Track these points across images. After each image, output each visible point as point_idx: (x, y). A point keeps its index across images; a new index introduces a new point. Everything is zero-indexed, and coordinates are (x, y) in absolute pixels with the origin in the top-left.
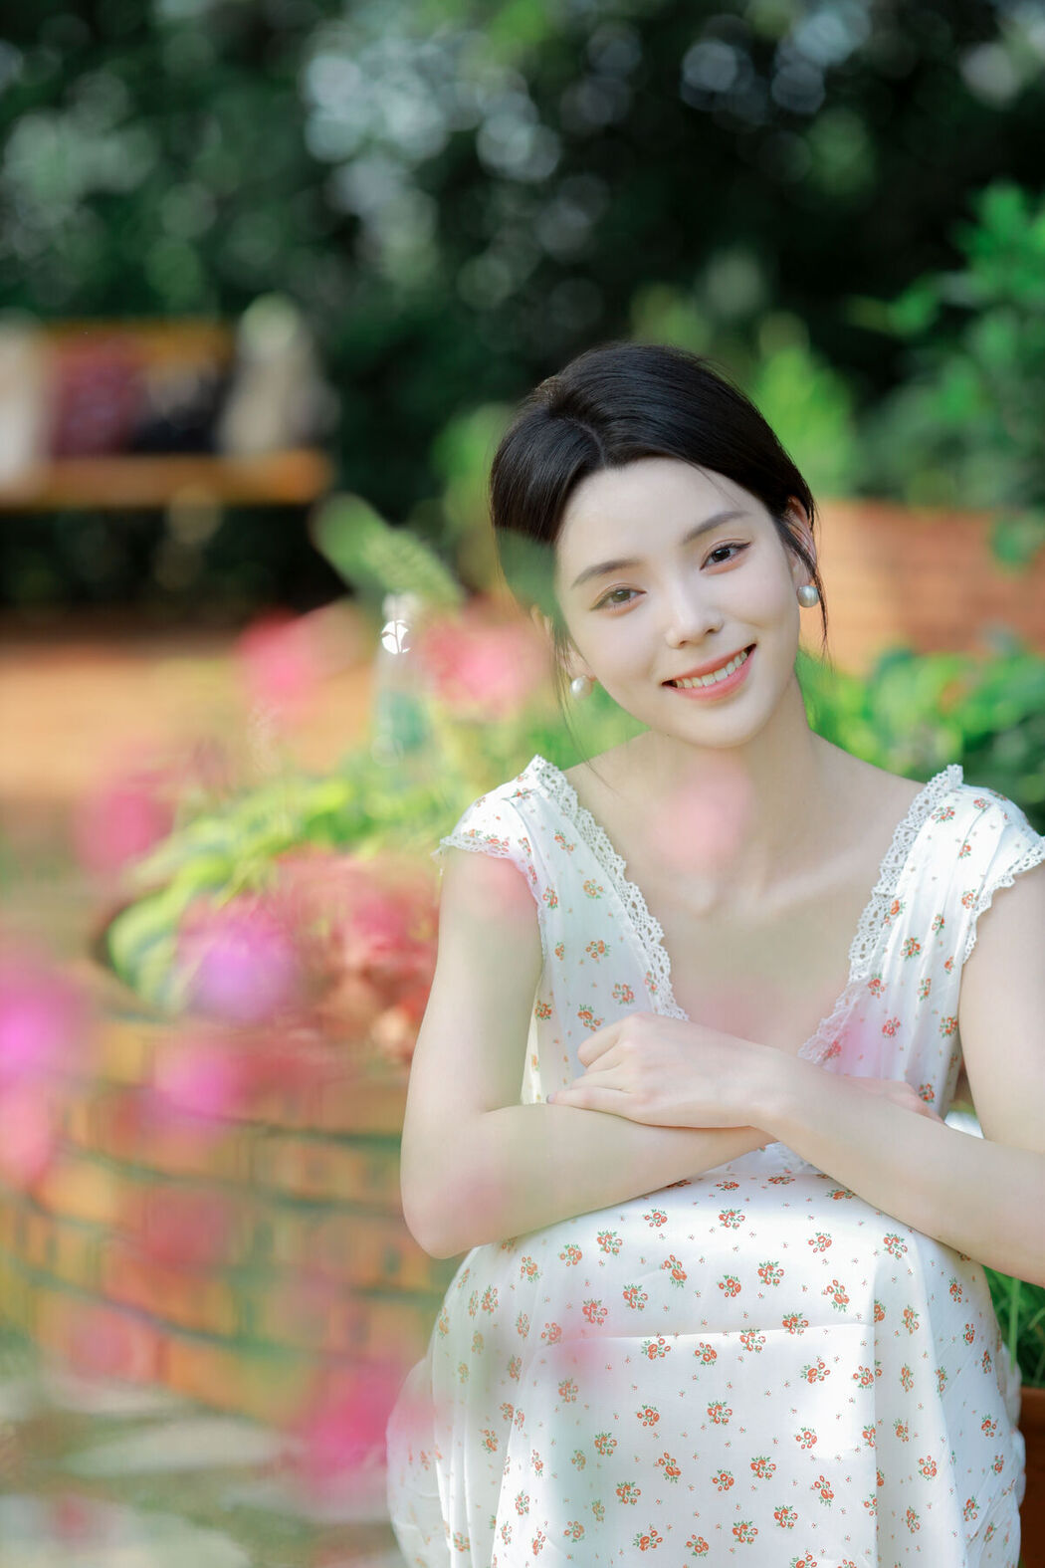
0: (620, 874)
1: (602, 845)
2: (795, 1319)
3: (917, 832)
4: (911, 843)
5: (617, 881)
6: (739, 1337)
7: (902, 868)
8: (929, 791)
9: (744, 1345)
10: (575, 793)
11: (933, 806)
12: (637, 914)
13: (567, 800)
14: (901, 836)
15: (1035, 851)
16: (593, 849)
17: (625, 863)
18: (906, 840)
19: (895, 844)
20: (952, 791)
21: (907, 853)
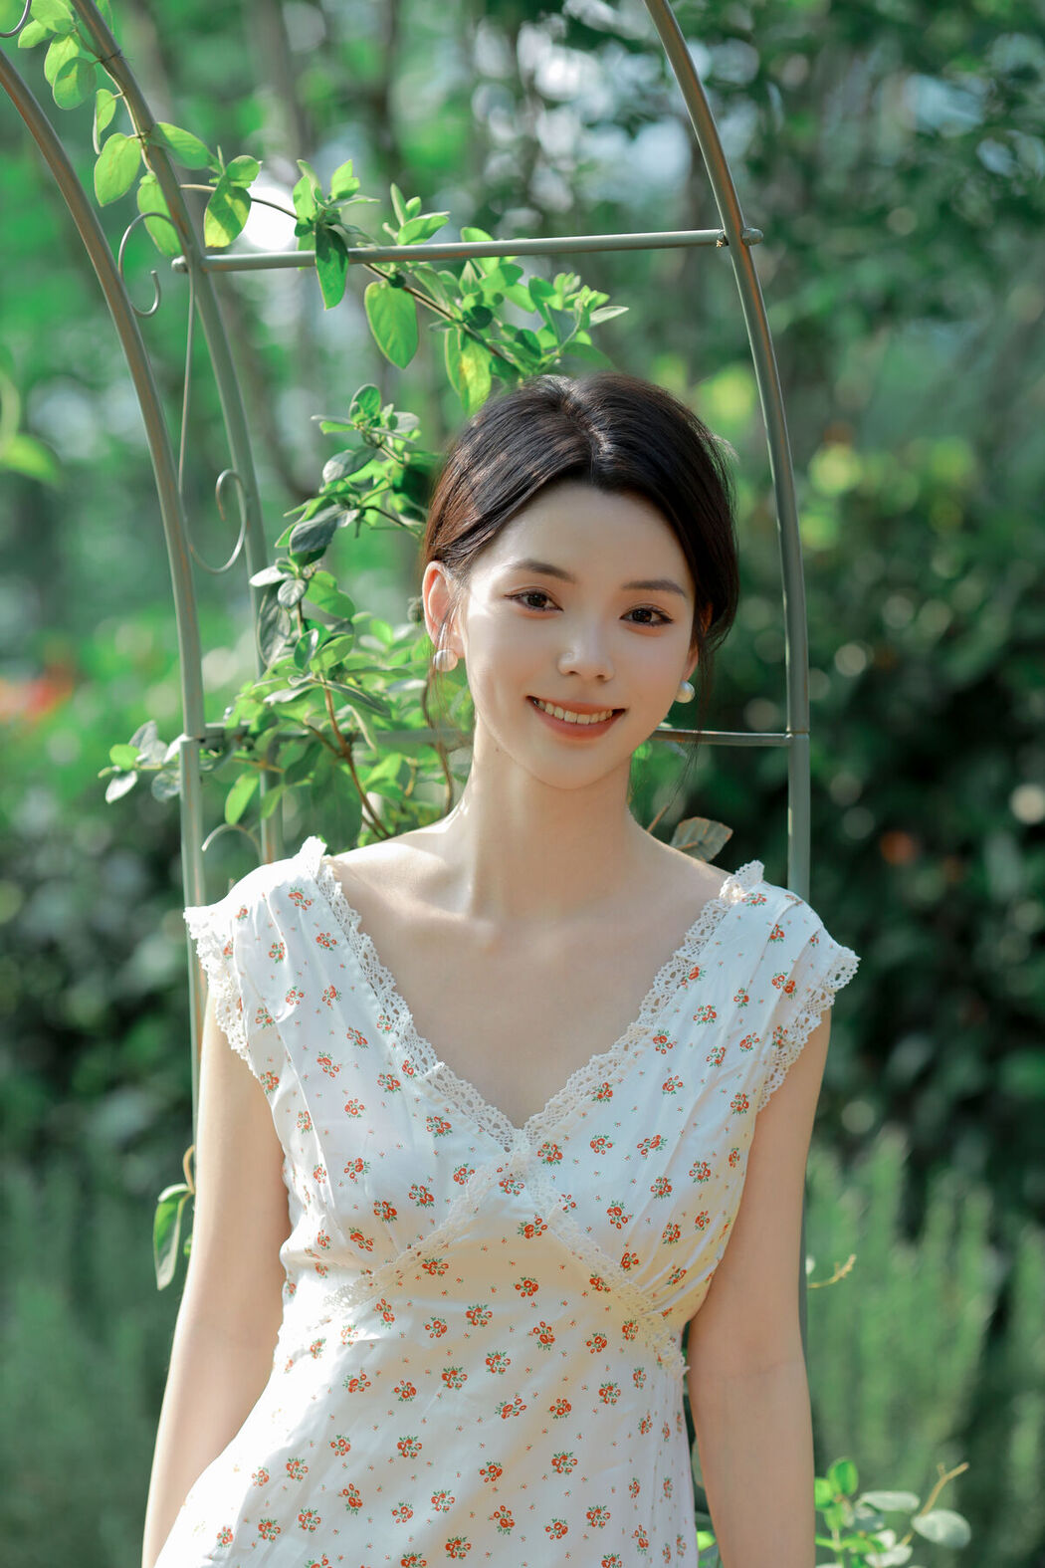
0: (353, 927)
1: (339, 900)
4: (719, 921)
5: (351, 935)
7: (707, 941)
14: (710, 913)
18: (714, 918)
19: (702, 919)
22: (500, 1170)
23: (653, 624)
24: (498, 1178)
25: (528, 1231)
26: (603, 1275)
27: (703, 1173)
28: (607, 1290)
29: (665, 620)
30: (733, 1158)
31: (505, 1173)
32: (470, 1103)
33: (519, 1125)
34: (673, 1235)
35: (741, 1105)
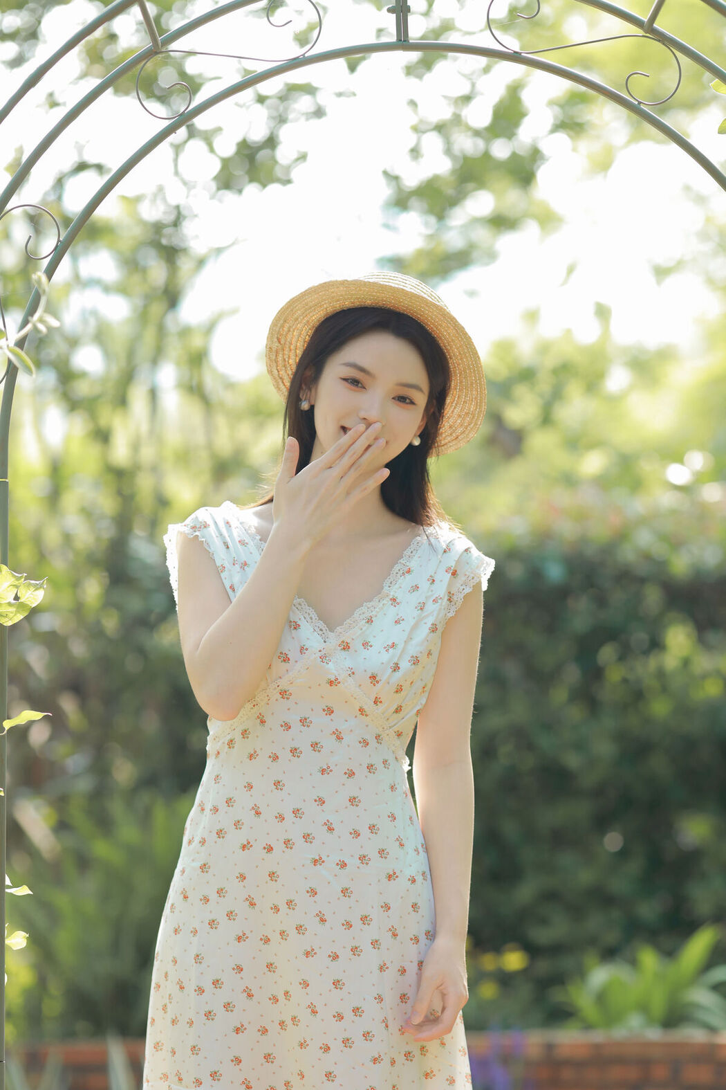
22: (320, 651)
23: (407, 403)
24: (319, 654)
25: (331, 683)
26: (365, 707)
27: (416, 661)
28: (367, 715)
29: (412, 403)
30: (429, 654)
31: (322, 653)
32: (311, 618)
33: (332, 630)
34: (399, 690)
35: (434, 629)
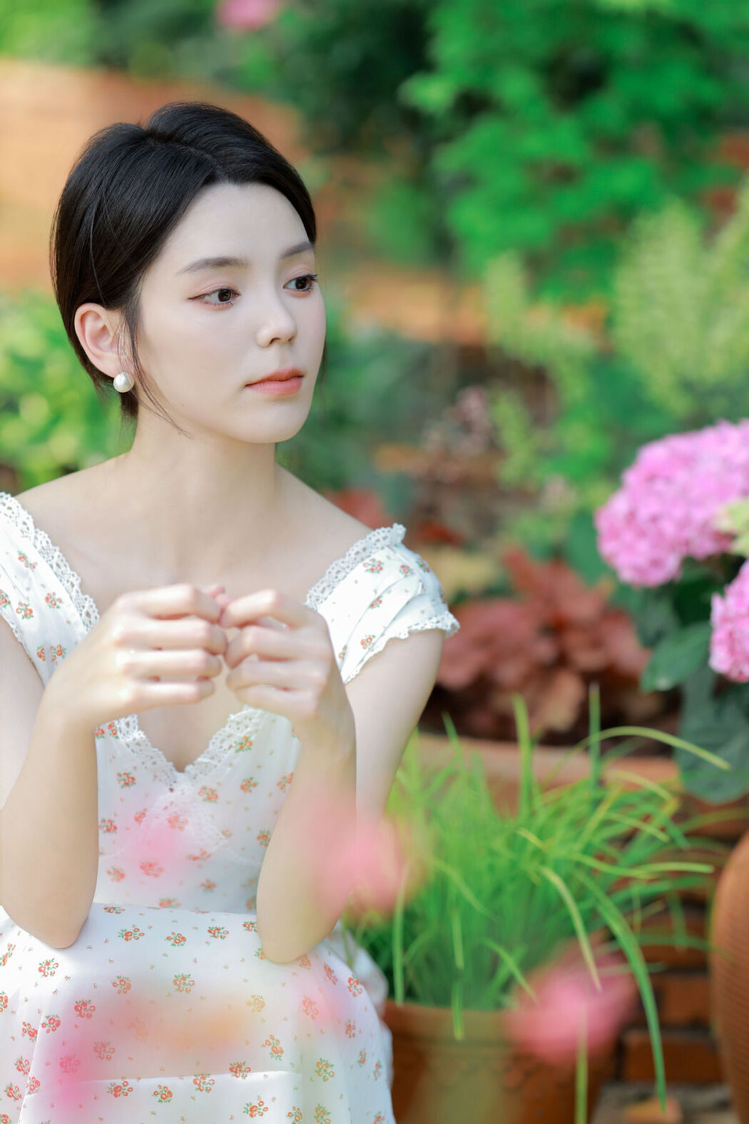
0: (76, 587)
1: (60, 563)
2: (239, 1066)
3: (347, 573)
4: (340, 580)
5: (74, 594)
6: (192, 1080)
7: (326, 599)
8: (370, 539)
9: (197, 1086)
10: (30, 517)
11: (368, 554)
12: (90, 622)
13: (24, 523)
14: (334, 574)
15: (434, 620)
16: (51, 566)
17: (79, 578)
18: (336, 577)
19: (326, 577)
20: (388, 546)
21: (333, 588)
22: (166, 809)
31: (171, 812)
